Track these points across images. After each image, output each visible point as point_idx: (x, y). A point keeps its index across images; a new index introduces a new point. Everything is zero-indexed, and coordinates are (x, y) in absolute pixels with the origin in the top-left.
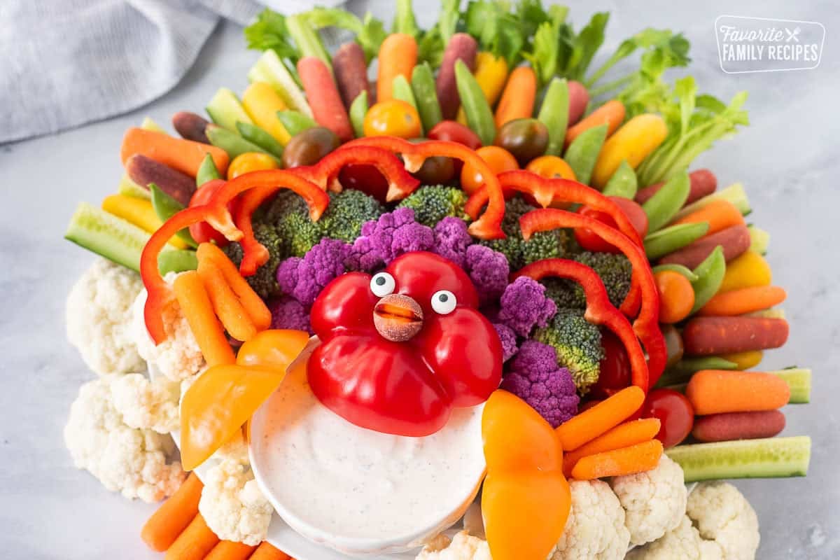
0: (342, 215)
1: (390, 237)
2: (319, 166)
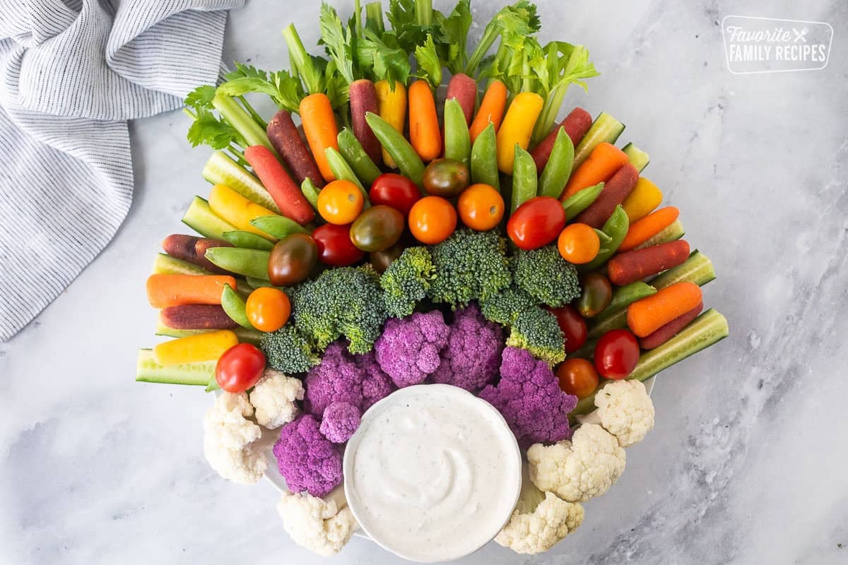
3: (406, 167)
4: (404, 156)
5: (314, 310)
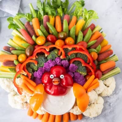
0: (40, 63)
1: (49, 65)
2: (33, 55)
4: (54, 31)
5: (34, 64)
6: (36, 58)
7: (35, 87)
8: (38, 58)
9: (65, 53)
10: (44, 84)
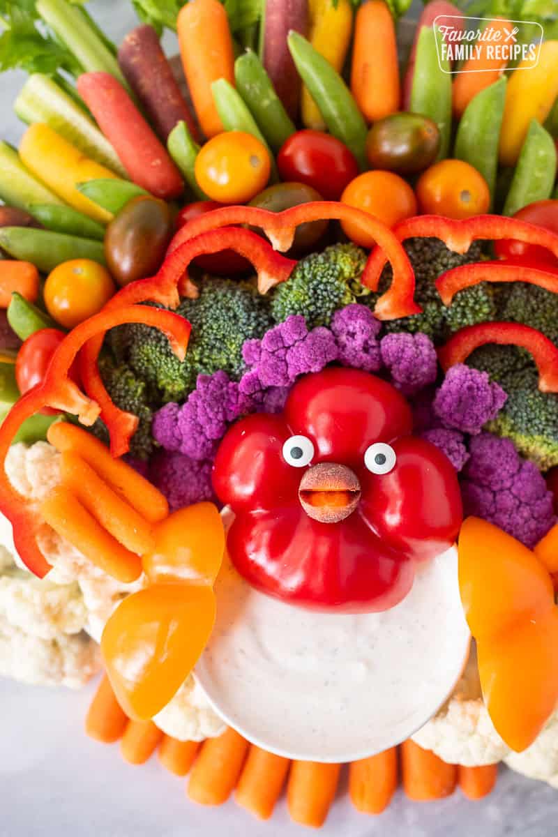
0: (212, 337)
1: (283, 363)
2: (162, 275)
3: (342, 127)
4: (340, 109)
5: (163, 343)
6: (183, 298)
7: (155, 527)
8: (200, 299)
9: (417, 281)
10: (226, 510)
